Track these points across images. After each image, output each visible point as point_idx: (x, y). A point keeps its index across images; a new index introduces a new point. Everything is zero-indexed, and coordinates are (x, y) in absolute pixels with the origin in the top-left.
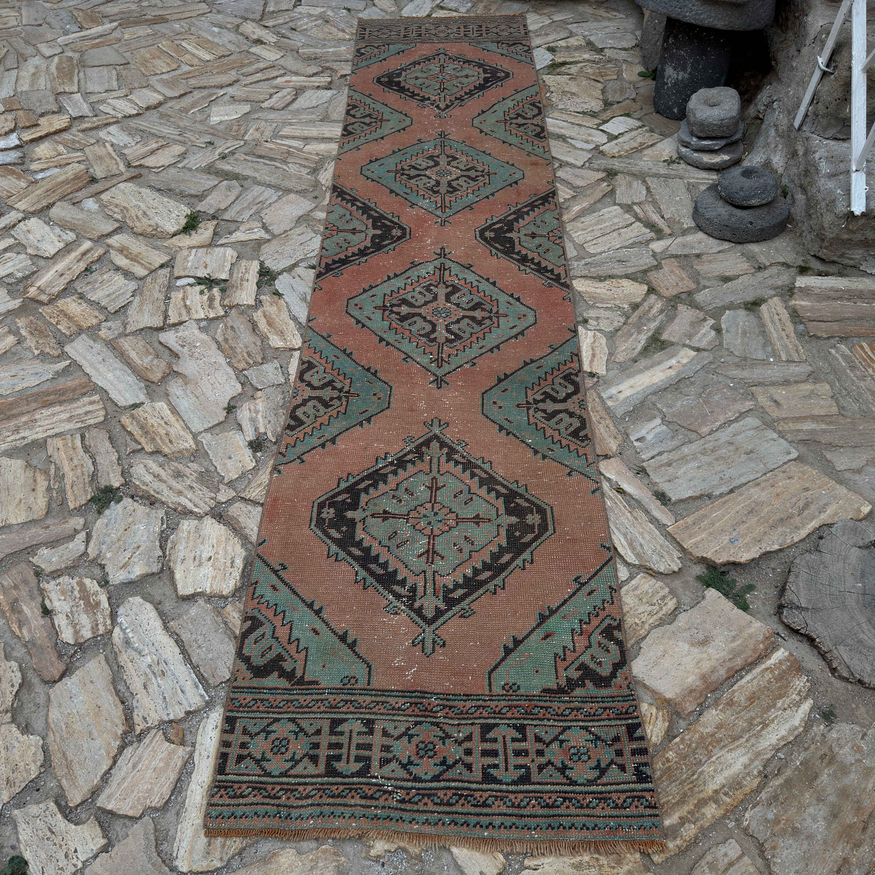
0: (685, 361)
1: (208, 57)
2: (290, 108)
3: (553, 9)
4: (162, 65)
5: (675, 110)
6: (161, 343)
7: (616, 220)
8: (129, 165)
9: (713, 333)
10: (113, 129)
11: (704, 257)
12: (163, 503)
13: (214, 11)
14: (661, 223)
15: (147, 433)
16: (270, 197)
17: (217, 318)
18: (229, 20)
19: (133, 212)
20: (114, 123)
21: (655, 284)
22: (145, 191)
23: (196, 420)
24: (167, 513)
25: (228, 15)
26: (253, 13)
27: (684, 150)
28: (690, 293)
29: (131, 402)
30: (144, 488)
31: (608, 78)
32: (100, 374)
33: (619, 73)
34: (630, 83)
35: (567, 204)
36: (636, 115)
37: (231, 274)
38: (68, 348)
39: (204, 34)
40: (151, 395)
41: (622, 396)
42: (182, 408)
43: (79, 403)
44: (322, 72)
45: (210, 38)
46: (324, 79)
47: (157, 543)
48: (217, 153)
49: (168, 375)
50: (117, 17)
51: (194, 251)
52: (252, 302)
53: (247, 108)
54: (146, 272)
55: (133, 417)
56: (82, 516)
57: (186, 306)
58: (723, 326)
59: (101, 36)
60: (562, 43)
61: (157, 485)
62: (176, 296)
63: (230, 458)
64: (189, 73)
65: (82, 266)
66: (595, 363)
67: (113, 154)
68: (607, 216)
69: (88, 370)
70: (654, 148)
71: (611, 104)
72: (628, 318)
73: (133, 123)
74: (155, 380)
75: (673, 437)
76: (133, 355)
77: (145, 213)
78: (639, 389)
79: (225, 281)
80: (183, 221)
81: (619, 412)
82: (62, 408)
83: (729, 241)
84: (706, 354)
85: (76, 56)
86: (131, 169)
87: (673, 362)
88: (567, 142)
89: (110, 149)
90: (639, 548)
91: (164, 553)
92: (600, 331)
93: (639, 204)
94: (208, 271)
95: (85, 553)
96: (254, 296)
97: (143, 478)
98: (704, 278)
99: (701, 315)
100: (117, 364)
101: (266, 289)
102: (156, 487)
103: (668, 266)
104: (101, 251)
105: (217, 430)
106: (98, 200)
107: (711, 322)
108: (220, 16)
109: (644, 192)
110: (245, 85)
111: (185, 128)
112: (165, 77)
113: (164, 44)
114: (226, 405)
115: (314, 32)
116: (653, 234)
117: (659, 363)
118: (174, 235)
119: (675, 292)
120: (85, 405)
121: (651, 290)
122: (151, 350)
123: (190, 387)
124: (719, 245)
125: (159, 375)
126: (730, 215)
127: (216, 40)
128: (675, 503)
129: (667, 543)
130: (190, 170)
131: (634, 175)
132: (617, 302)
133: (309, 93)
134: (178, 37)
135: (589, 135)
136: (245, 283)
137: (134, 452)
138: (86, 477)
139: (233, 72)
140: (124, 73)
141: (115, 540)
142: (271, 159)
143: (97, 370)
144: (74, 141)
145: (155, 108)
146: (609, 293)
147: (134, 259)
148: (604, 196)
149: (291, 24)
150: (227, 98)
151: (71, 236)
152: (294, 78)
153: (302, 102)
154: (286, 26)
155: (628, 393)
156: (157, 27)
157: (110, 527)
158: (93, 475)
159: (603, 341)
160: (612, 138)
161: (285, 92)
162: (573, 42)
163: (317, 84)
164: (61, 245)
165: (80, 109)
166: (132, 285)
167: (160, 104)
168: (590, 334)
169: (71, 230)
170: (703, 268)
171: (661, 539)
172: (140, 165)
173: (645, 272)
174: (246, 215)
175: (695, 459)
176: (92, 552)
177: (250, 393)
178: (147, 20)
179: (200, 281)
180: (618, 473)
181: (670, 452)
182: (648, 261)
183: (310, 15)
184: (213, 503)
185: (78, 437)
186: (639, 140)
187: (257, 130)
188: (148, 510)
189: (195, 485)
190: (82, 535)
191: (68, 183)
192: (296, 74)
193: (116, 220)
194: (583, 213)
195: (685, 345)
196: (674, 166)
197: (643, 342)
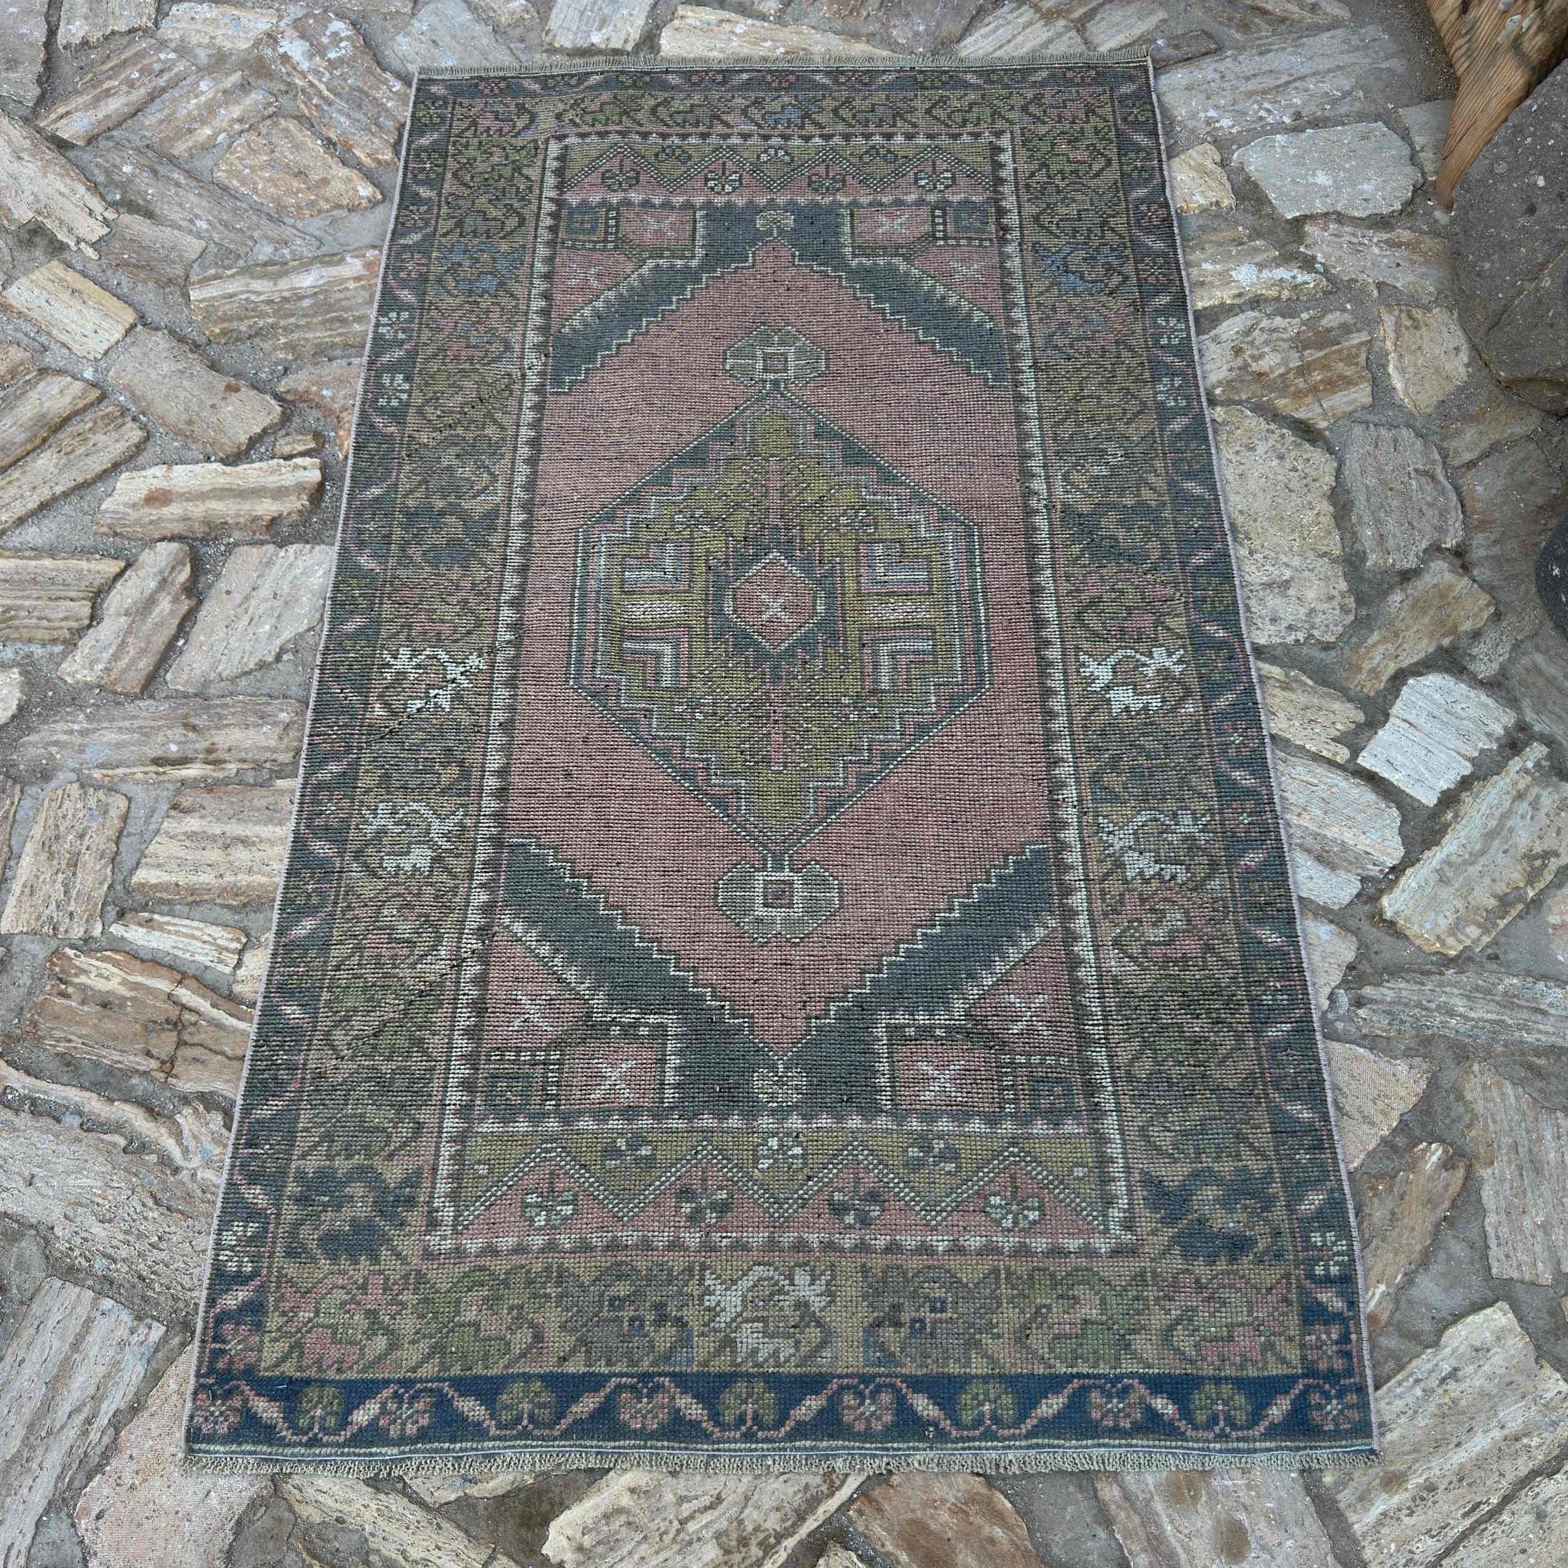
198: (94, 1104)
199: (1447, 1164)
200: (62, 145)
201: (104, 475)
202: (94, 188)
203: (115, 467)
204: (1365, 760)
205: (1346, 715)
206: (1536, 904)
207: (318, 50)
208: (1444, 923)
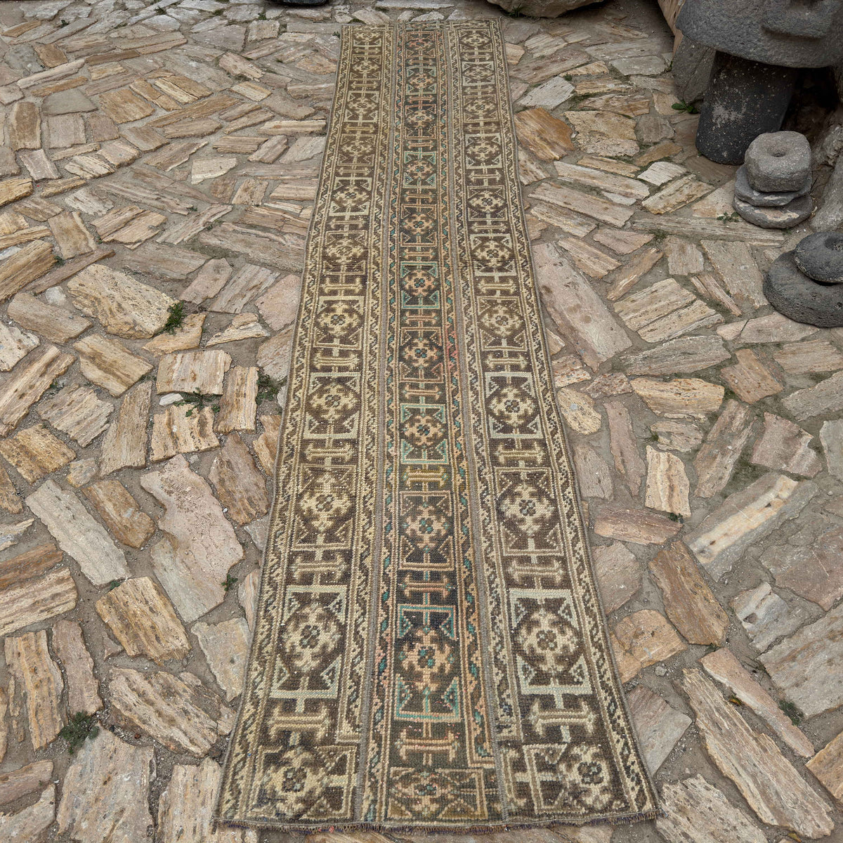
0: (785, 495)
1: (185, 99)
2: (283, 160)
3: (566, 29)
4: (134, 110)
5: (725, 154)
6: (142, 488)
7: (673, 298)
8: (99, 241)
9: (813, 453)
10: (81, 193)
11: (786, 347)
12: (151, 737)
13: (191, 41)
14: (727, 301)
15: (128, 626)
16: (266, 280)
17: (209, 450)
18: (207, 52)
19: (106, 304)
20: (82, 186)
21: (732, 385)
22: (120, 276)
23: (188, 603)
24: (156, 754)
25: (205, 46)
26: (234, 43)
27: (742, 205)
28: (776, 397)
29: (108, 579)
30: (127, 714)
31: (639, 112)
32: (70, 537)
33: (650, 106)
34: (665, 118)
35: (612, 277)
36: (678, 159)
37: (225, 387)
38: (30, 501)
39: (179, 70)
40: (131, 566)
41: (716, 549)
42: (170, 585)
43: (45, 583)
44: (315, 114)
45: (186, 74)
46: (317, 123)
47: (146, 805)
48: (201, 222)
49: (153, 535)
50: (84, 53)
51: (180, 356)
52: (250, 426)
53: (232, 162)
54: (123, 389)
55: (110, 600)
56: (48, 758)
57: (172, 433)
58: (824, 444)
59: (66, 76)
60: (582, 70)
61: (143, 710)
62: (161, 420)
63: (232, 661)
64: (165, 119)
65: (47, 381)
66: (675, 499)
67: (81, 226)
68: (661, 292)
69: (55, 532)
70: (705, 202)
71: (648, 146)
72: (706, 433)
73: (103, 185)
74: (137, 544)
75: (789, 613)
76: (109, 507)
77: (119, 305)
78: (735, 538)
79: (218, 396)
80: (166, 316)
81: (717, 573)
82: (24, 591)
83: (814, 325)
84: (808, 484)
85: (38, 101)
86: (104, 246)
87: (771, 496)
88: (603, 197)
89: (78, 220)
90: (774, 798)
91: (155, 819)
92: (674, 452)
93: (697, 275)
94: (197, 384)
95: (54, 823)
96: (253, 417)
97: (125, 699)
98: (790, 376)
99: (795, 428)
100: (91, 523)
101: (267, 405)
102: (141, 713)
103: (745, 359)
104: (68, 360)
105: (214, 618)
106: (66, 291)
107: (808, 438)
108: (197, 48)
109: (701, 259)
110: (229, 133)
111: (163, 190)
112: (139, 125)
113: (136, 84)
114: (224, 579)
115: (302, 64)
116: (719, 316)
117: (754, 499)
118: (155, 335)
119: (759, 397)
120: (51, 585)
121: (730, 394)
122: (131, 500)
123: (180, 553)
124: (801, 330)
125: (142, 537)
126: (815, 295)
127: (194, 77)
128: (810, 719)
129: (810, 789)
130: (171, 245)
131: (684, 237)
132: (691, 411)
133: (302, 141)
134: (151, 75)
135: (627, 186)
136: (242, 400)
137: (112, 655)
138: (53, 698)
139: (215, 117)
140: (92, 122)
141: (92, 800)
142: (265, 229)
143: (66, 531)
144: (36, 211)
145: (128, 164)
146: (678, 398)
147: (108, 369)
148: (655, 265)
149: (276, 55)
150: (209, 149)
151: (33, 341)
152: (284, 123)
153: (295, 153)
154: (271, 58)
155: (722, 544)
156: (128, 63)
157: (85, 778)
158: (63, 695)
159: (681, 466)
160: (655, 189)
161: (274, 140)
162: (594, 68)
163: (310, 129)
164: (22, 353)
165: (43, 169)
166: (107, 407)
167: (134, 160)
168: (663, 456)
169: (33, 332)
170: (787, 361)
171: (801, 782)
172: (113, 241)
173: (718, 367)
174: (239, 304)
175: (823, 647)
176: (63, 821)
177: (253, 558)
178: (117, 56)
179: (189, 398)
180: (731, 675)
181: (790, 636)
182: (720, 354)
183: (297, 44)
184: (213, 737)
185: (43, 634)
186: (686, 191)
187: (246, 190)
188: (132, 749)
189: (190, 708)
190: (49, 793)
191: (30, 267)
192: (286, 117)
193: (86, 316)
194: (632, 289)
195: (782, 472)
196: (732, 225)
197: (730, 468)
198: (260, 233)
199: (657, 252)
200: (249, 59)
201: (261, 123)
202: (258, 67)
203: (264, 121)
204: (639, 177)
205: (634, 168)
206: (689, 206)
207: (326, 41)
208: (660, 207)
